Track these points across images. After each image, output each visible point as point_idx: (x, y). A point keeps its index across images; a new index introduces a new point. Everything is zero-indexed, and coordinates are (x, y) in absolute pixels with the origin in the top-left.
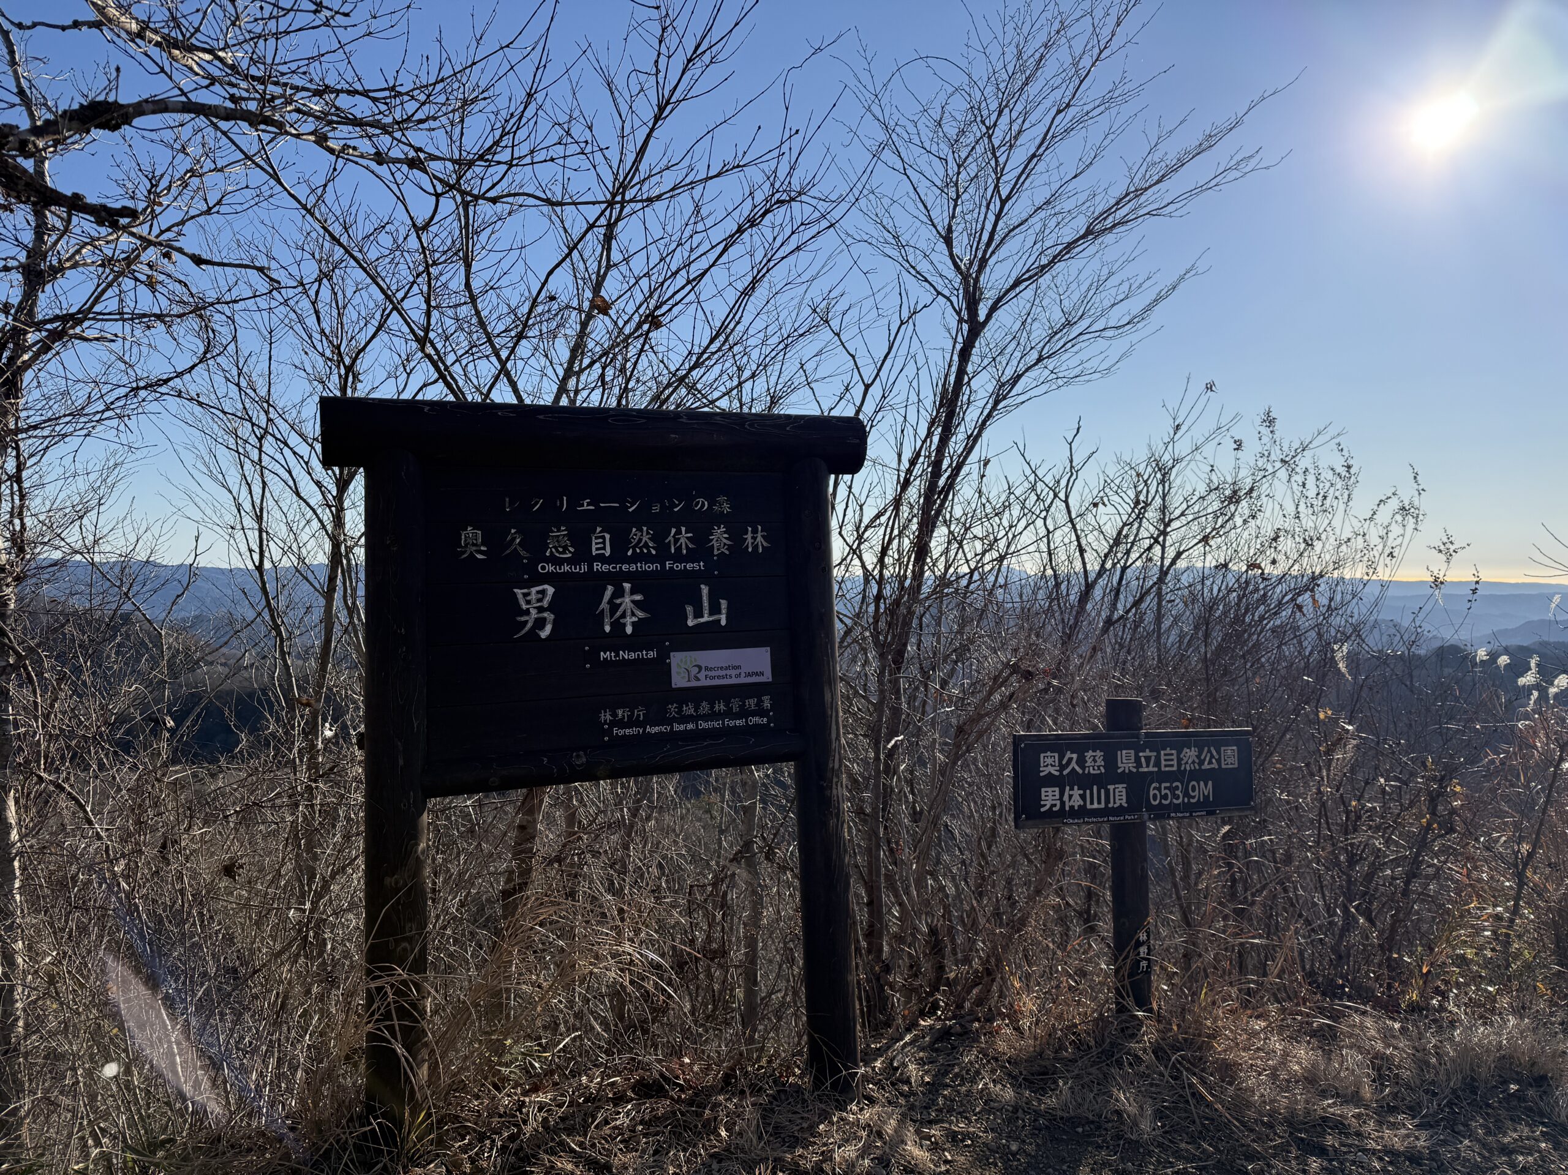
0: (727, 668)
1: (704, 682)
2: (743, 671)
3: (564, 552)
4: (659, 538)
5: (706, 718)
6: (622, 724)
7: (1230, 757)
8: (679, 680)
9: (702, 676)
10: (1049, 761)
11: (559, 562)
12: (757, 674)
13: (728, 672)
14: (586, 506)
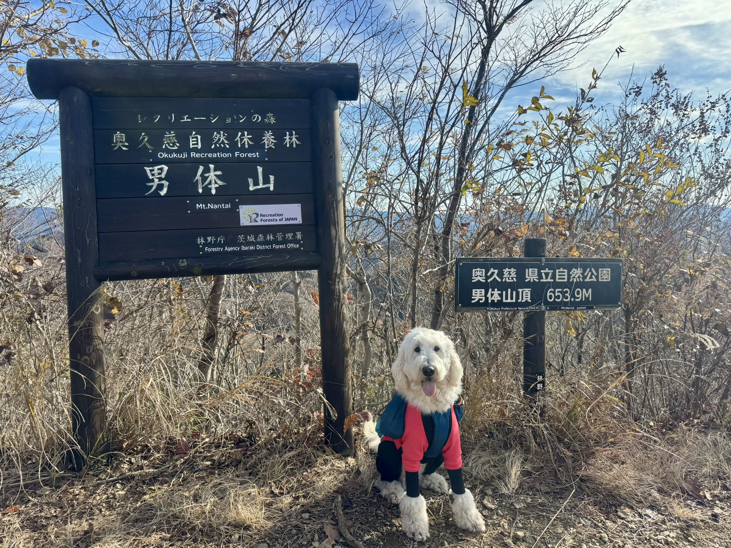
0: (274, 215)
1: (259, 223)
2: (284, 217)
3: (173, 146)
4: (231, 138)
5: (261, 243)
6: (210, 245)
7: (605, 275)
8: (245, 221)
9: (259, 219)
10: (479, 274)
11: (170, 152)
12: (293, 219)
13: (275, 218)
14: (186, 119)
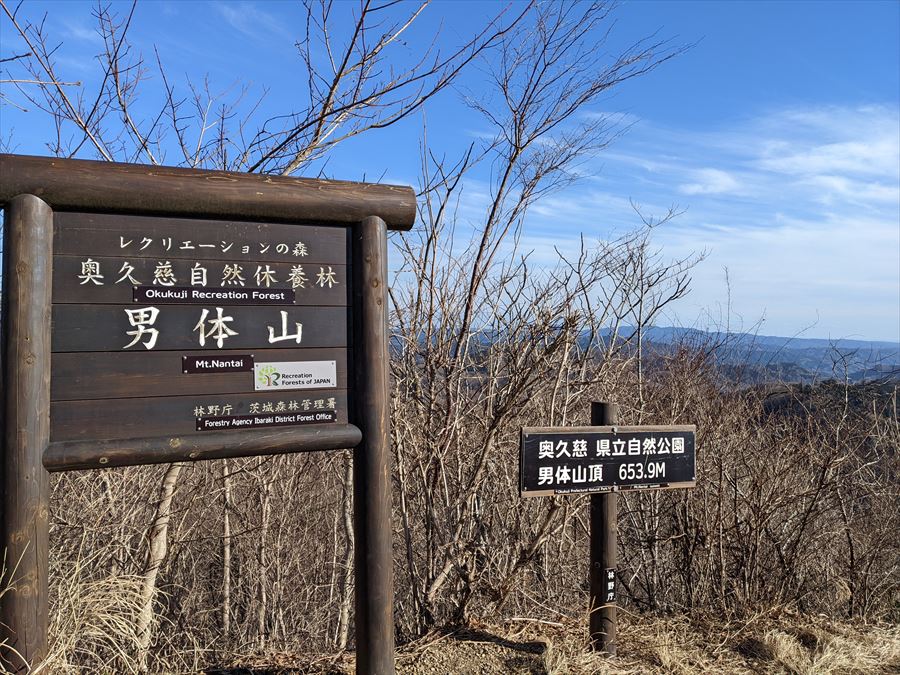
2: (313, 378)
3: (168, 282)
4: (248, 274)
5: (282, 415)
6: (212, 419)
7: (678, 446)
8: (261, 384)
9: (279, 381)
10: (546, 448)
11: (164, 289)
14: (187, 246)
